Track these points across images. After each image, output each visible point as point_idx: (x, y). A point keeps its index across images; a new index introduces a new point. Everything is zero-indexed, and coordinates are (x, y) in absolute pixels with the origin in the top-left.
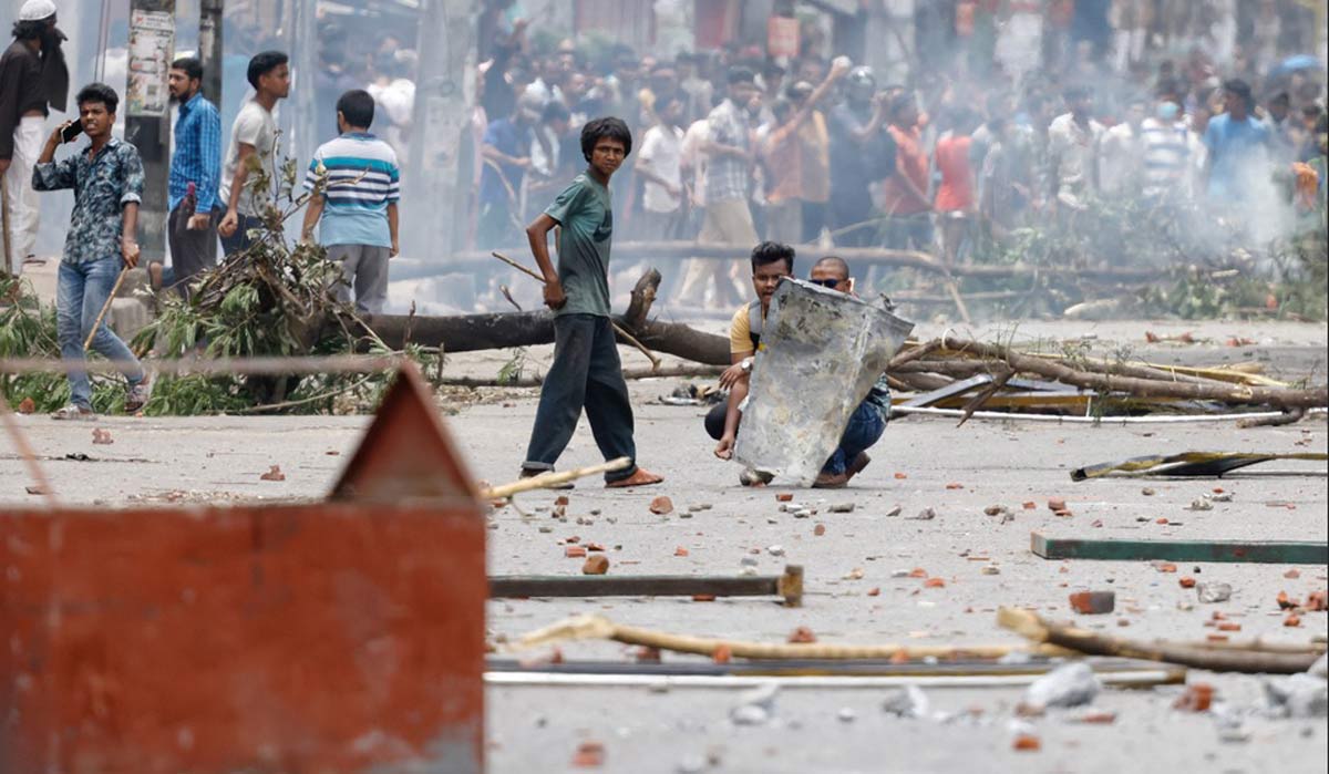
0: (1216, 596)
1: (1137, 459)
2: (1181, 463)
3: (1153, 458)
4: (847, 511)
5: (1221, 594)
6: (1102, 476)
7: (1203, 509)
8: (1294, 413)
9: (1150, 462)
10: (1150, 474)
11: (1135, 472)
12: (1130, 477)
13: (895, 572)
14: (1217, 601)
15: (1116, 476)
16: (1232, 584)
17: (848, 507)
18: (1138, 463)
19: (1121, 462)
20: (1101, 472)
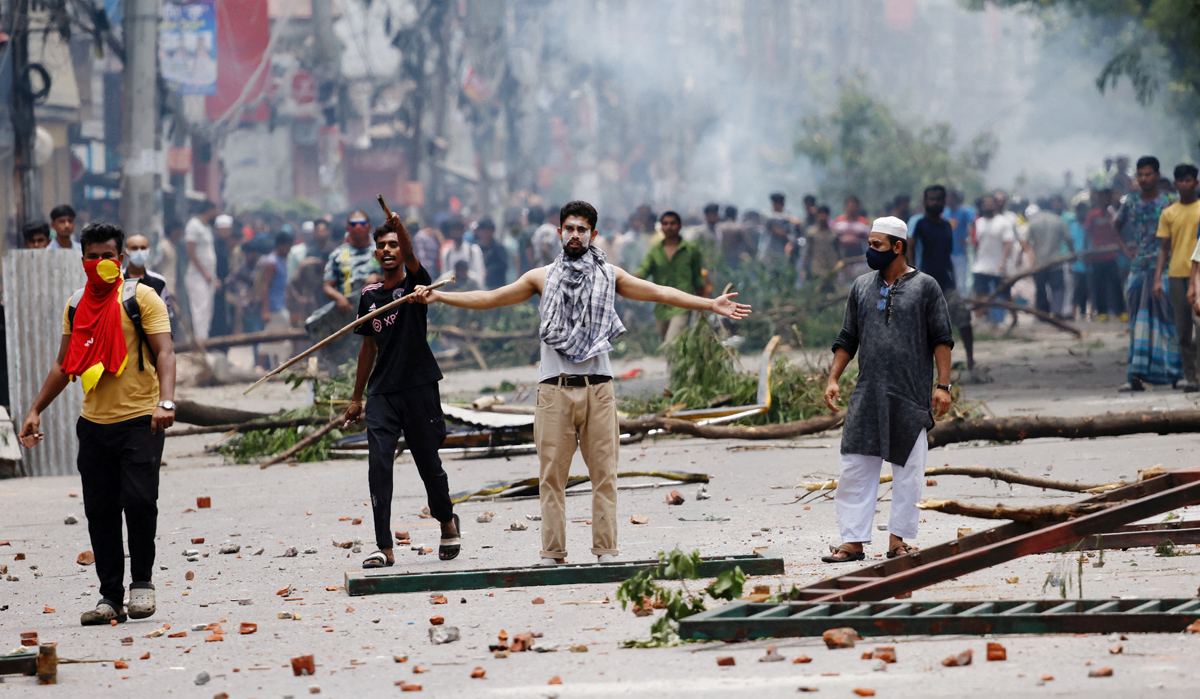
0: (446, 637)
1: (490, 487)
2: (524, 487)
3: (502, 484)
4: (234, 552)
5: (450, 635)
6: (465, 501)
7: (520, 529)
8: (638, 435)
9: (500, 488)
10: (502, 496)
11: (489, 496)
12: (483, 500)
13: (195, 626)
14: (447, 642)
15: (476, 500)
16: (458, 627)
17: (235, 549)
18: (491, 490)
19: (478, 490)
20: (462, 499)
